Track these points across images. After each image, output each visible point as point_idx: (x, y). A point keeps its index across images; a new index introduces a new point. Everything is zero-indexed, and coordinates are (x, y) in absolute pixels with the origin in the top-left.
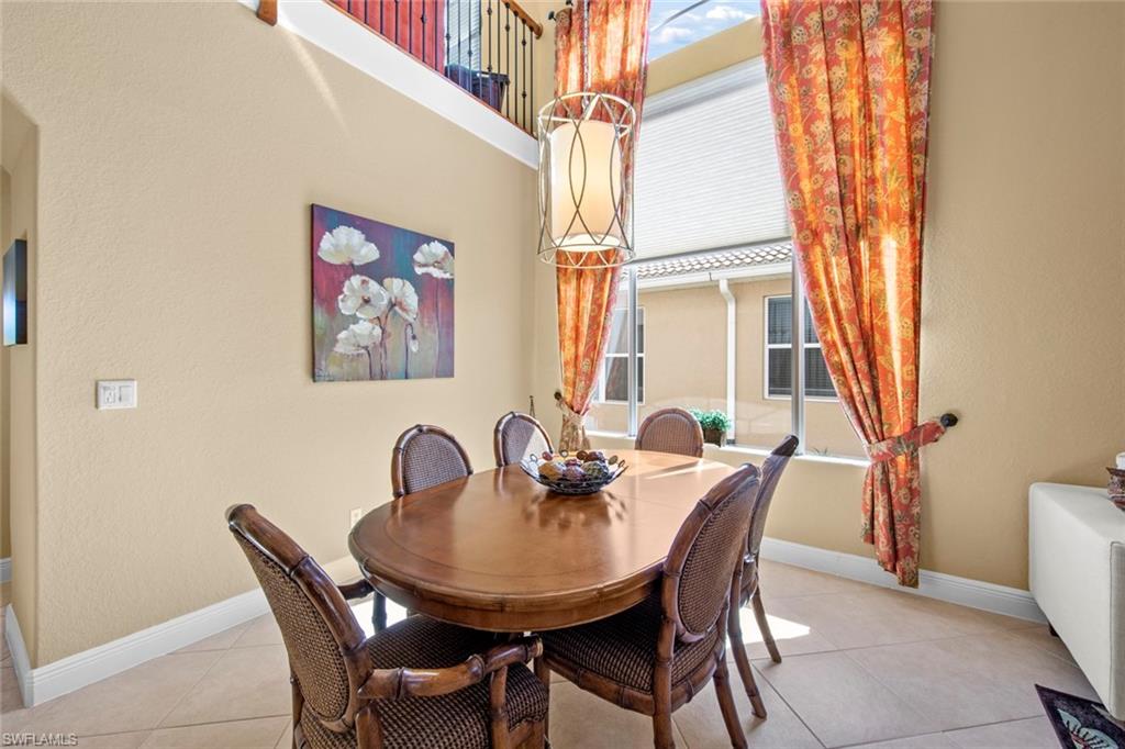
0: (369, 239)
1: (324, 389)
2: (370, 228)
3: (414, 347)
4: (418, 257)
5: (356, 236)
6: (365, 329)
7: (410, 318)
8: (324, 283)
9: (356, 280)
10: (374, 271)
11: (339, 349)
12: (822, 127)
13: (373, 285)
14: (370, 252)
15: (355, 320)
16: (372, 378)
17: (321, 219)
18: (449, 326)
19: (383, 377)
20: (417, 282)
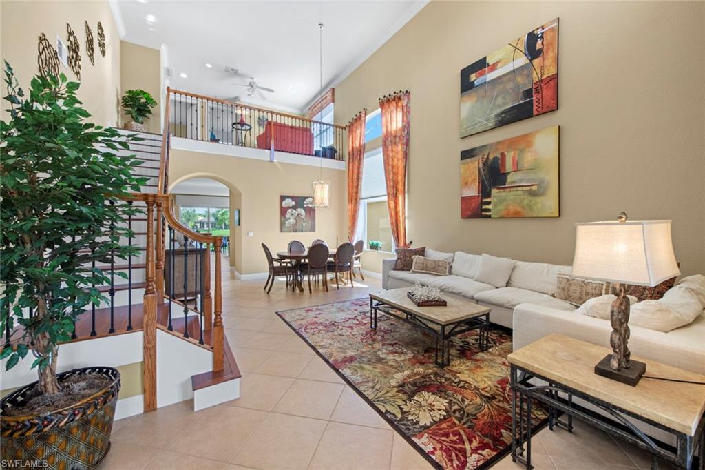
0: (293, 200)
1: (283, 233)
2: (293, 198)
3: (304, 224)
4: (305, 202)
5: (290, 200)
6: (292, 221)
7: (303, 217)
8: (283, 211)
9: (290, 210)
10: (294, 207)
11: (286, 225)
12: (390, 168)
13: (294, 211)
14: (293, 203)
15: (289, 219)
16: (293, 231)
17: (283, 198)
18: (314, 218)
19: (296, 231)
20: (304, 208)
